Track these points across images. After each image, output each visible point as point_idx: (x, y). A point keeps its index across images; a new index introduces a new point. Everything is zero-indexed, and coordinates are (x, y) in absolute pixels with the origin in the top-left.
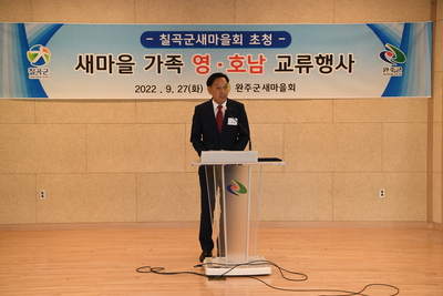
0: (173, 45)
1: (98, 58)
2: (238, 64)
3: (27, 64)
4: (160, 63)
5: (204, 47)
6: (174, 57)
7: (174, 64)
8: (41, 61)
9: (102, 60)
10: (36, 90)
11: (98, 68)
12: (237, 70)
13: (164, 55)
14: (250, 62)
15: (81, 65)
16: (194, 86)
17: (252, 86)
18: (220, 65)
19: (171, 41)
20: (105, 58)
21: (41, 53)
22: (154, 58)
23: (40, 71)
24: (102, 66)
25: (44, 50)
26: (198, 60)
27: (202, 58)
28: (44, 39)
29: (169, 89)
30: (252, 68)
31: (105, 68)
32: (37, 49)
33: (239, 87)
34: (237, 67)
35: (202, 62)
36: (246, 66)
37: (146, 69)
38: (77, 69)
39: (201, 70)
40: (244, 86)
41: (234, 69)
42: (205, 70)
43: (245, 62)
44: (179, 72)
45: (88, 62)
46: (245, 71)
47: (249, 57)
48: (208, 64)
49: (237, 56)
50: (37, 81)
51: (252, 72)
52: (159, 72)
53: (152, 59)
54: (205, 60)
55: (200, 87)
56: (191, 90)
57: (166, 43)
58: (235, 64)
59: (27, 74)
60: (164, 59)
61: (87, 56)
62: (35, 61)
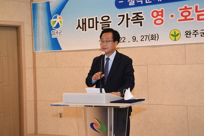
0: (137, 4)
1: (89, 19)
2: (187, 14)
3: (51, 28)
4: (128, 19)
5: (159, 3)
6: (137, 14)
7: (138, 19)
8: (58, 26)
9: (91, 21)
10: (55, 45)
11: (89, 27)
12: (186, 19)
13: (130, 12)
14: (197, 11)
16: (152, 36)
17: (199, 32)
18: (172, 16)
19: (135, 1)
20: (93, 19)
21: (58, 20)
22: (123, 16)
24: (91, 26)
26: (155, 14)
27: (158, 12)
28: (59, 12)
29: (134, 39)
30: (198, 16)
31: (93, 27)
32: (56, 17)
33: (188, 34)
34: (186, 17)
35: (158, 15)
36: (194, 15)
37: (119, 25)
38: (77, 29)
39: (157, 22)
40: (192, 32)
41: (184, 18)
42: (160, 21)
43: (193, 11)
44: (141, 25)
45: (83, 24)
46: (193, 19)
47: (197, 7)
48: (162, 17)
49: (186, 7)
50: (56, 39)
51: (199, 19)
52: (127, 27)
53: (122, 17)
54: (160, 13)
55: (157, 36)
56: (150, 38)
57: (132, 3)
58: (184, 14)
59: (51, 35)
60: (131, 16)
61: (83, 19)
62: (55, 26)
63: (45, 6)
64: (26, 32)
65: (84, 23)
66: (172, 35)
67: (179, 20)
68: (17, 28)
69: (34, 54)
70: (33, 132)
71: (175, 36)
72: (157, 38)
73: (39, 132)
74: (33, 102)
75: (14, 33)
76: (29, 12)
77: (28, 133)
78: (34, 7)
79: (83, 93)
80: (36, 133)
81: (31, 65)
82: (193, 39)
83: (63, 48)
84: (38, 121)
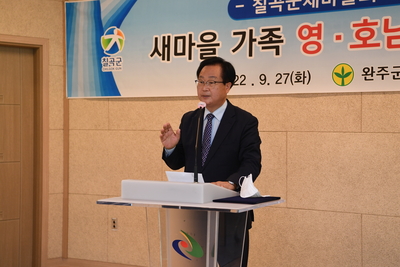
0: (271, 12)
1: (176, 38)
2: (367, 34)
3: (100, 53)
4: (252, 40)
5: (315, 10)
6: (271, 31)
7: (271, 41)
8: (115, 49)
9: (180, 41)
10: (108, 86)
11: (176, 54)
12: (365, 45)
13: (257, 27)
14: (387, 30)
15: (156, 50)
16: (298, 74)
17: (390, 70)
18: (338, 38)
19: (268, 6)
20: (184, 38)
21: (115, 38)
22: (244, 34)
23: (113, 62)
24: (180, 51)
25: (119, 34)
26: (305, 32)
27: (310, 29)
28: (118, 21)
29: (263, 79)
30: (390, 39)
31: (183, 54)
32: (111, 32)
33: (368, 73)
34: (365, 40)
35: (311, 35)
36: (381, 37)
37: (234, 51)
38: (152, 55)
39: (309, 48)
40: (376, 70)
41: (361, 42)
42: (315, 47)
43: (379, 29)
44: (277, 53)
45: (164, 46)
46: (378, 45)
47: (387, 21)
48: (319, 38)
49: (365, 21)
50: (110, 75)
51: (390, 46)
52: (251, 55)
53: (241, 36)
54: (315, 32)
55: (307, 75)
56: (294, 79)
57: (261, 9)
58: (362, 34)
59: (100, 66)
60: (258, 34)
61: (164, 38)
62: (108, 48)
63: (91, 9)
64: (52, 58)
65: (166, 46)
66: (337, 74)
67: (352, 47)
68: (34, 51)
69: (66, 103)
70: (60, 254)
71: (343, 76)
72: (307, 80)
73: (71, 255)
74: (61, 197)
75: (28, 59)
76: (59, 20)
77: (50, 256)
78: (70, 11)
79: (159, 180)
80: (65, 256)
81: (60, 125)
82: (377, 84)
83: (124, 93)
84: (70, 234)
